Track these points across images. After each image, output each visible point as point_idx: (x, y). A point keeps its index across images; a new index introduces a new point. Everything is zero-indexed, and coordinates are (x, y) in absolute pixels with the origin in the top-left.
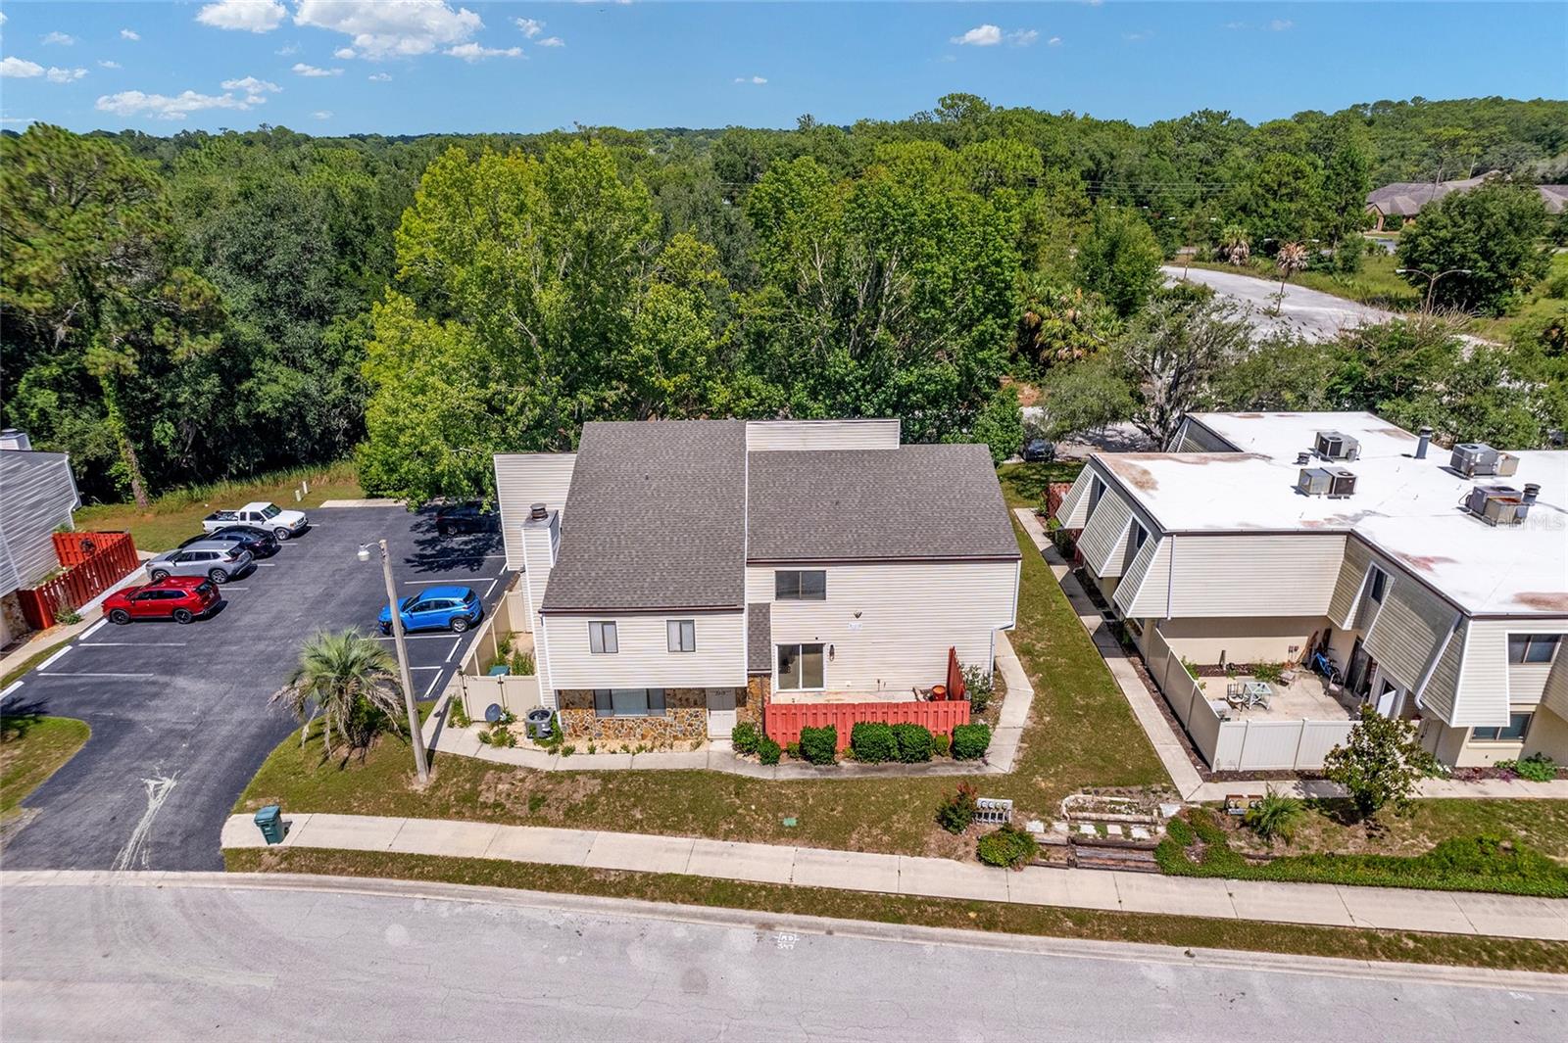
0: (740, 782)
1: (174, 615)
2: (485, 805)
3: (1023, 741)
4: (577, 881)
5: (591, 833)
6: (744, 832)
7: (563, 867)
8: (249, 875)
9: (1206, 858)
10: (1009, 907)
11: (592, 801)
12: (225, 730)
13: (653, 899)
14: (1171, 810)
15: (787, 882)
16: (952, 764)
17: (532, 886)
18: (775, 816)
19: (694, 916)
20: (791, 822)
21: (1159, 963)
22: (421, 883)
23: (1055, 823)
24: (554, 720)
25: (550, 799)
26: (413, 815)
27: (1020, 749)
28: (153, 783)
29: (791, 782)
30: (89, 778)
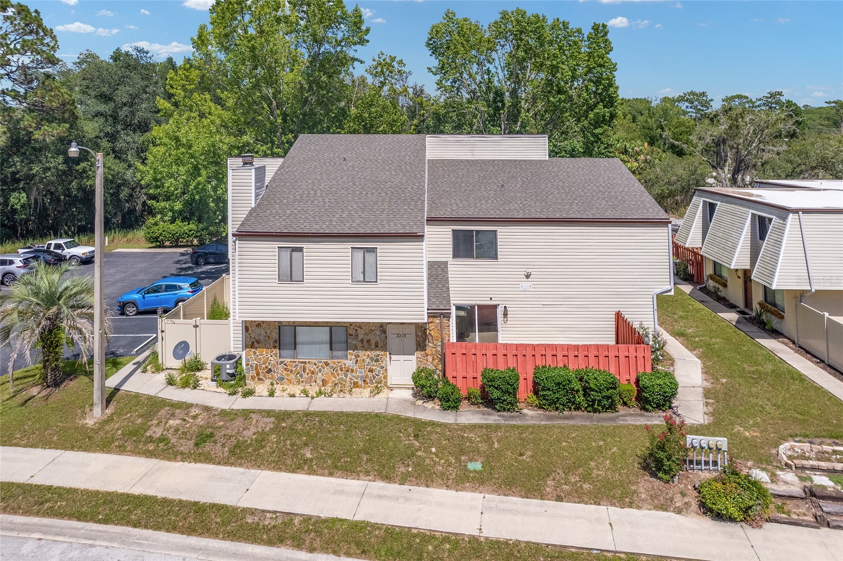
0: (419, 426)
2: (150, 440)
3: (707, 398)
5: (254, 472)
6: (424, 476)
7: (213, 505)
13: (312, 550)
15: (476, 533)
16: (641, 415)
20: (476, 466)
23: (779, 473)
25: (218, 435)
26: (72, 448)
27: (707, 404)
29: (474, 426)
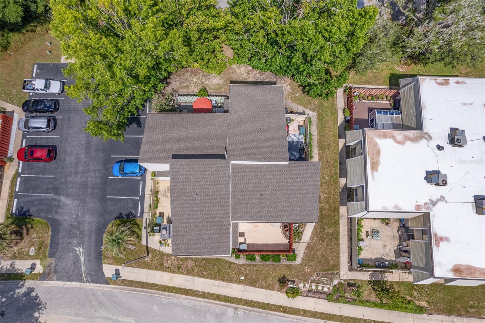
0: (230, 264)
2: (166, 267)
3: (306, 249)
4: (192, 293)
5: (194, 278)
6: (231, 280)
7: (189, 289)
11: (193, 269)
12: (86, 226)
13: (211, 300)
14: (336, 282)
15: (241, 298)
18: (239, 276)
19: (220, 305)
20: (243, 278)
22: (156, 291)
23: (306, 284)
25: (182, 266)
26: (149, 269)
27: (305, 253)
28: (77, 249)
29: (243, 264)
30: (60, 246)
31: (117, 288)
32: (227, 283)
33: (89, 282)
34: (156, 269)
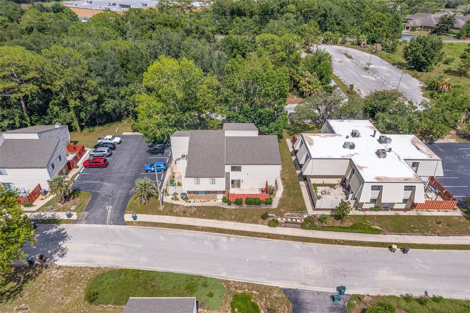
0: (224, 209)
1: (99, 167)
2: (174, 213)
3: (279, 201)
4: (194, 228)
5: (195, 219)
6: (225, 219)
7: (191, 225)
8: (132, 226)
9: (310, 226)
10: (273, 234)
11: (195, 213)
12: (118, 195)
13: (208, 232)
14: (305, 216)
15: (232, 229)
16: (265, 206)
17: (185, 229)
18: (230, 216)
19: (216, 235)
20: (234, 217)
21: (298, 245)
22: (165, 228)
23: (283, 219)
24: (187, 195)
25: (187, 212)
26: (161, 215)
27: (279, 203)
28: (107, 207)
29: (233, 209)
30: (95, 206)
31: (132, 228)
32: (222, 221)
33: (111, 224)
34: (167, 214)
